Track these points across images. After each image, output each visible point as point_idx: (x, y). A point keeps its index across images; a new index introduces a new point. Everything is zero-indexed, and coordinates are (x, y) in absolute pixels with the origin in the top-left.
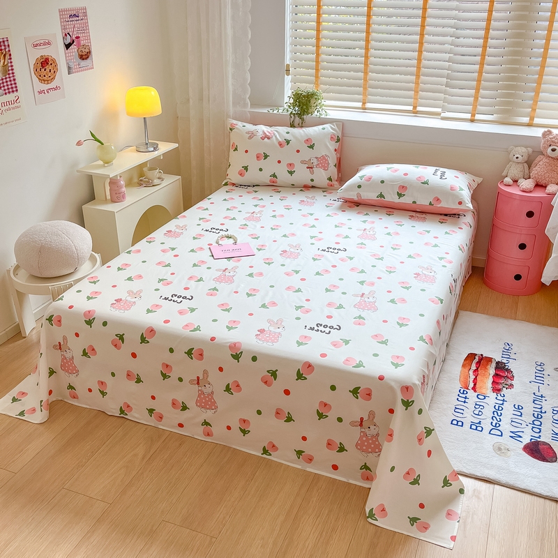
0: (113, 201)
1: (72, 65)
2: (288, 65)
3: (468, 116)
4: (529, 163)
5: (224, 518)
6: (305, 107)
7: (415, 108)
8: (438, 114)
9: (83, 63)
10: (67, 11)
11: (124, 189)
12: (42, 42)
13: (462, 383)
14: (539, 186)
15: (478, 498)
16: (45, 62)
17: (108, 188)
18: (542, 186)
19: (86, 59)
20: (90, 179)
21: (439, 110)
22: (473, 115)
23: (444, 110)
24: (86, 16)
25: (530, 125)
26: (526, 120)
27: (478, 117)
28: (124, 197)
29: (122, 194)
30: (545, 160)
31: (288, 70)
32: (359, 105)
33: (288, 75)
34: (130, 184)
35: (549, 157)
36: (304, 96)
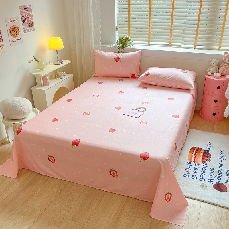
0: (44, 86)
1: (25, 29)
2: (117, 27)
3: (193, 46)
4: (219, 66)
5: (89, 216)
6: (124, 44)
7: (170, 43)
8: (180, 46)
9: (30, 28)
10: (23, 7)
11: (49, 80)
12: (12, 20)
13: (189, 159)
14: (223, 75)
15: (194, 207)
16: (14, 29)
17: (42, 80)
18: (224, 76)
19: (31, 26)
20: (35, 76)
21: (181, 44)
22: (195, 46)
23: (183, 44)
24: (31, 8)
25: (219, 50)
26: (217, 47)
27: (197, 46)
28: (49, 84)
29: (48, 83)
30: (225, 64)
31: (117, 29)
32: (147, 42)
33: (117, 30)
34: (51, 78)
35: (227, 63)
36: (123, 39)
